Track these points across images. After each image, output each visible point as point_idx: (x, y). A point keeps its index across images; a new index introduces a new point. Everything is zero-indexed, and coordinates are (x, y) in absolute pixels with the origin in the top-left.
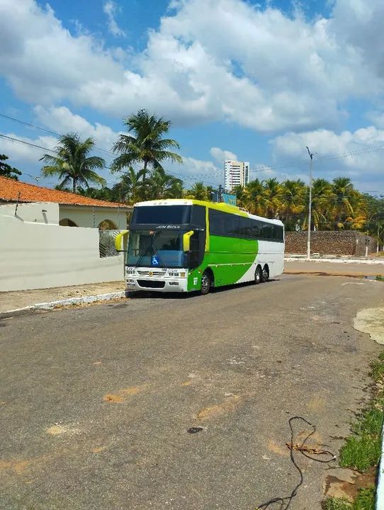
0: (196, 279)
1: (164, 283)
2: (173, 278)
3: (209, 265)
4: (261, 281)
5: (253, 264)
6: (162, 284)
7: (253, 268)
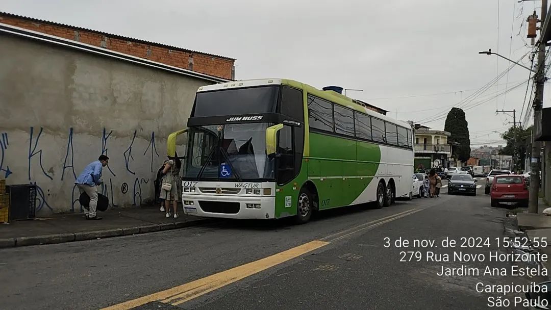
0: (289, 198)
1: (238, 204)
2: (252, 197)
3: (310, 178)
4: (385, 204)
5: (375, 178)
6: (235, 207)
7: (374, 184)
